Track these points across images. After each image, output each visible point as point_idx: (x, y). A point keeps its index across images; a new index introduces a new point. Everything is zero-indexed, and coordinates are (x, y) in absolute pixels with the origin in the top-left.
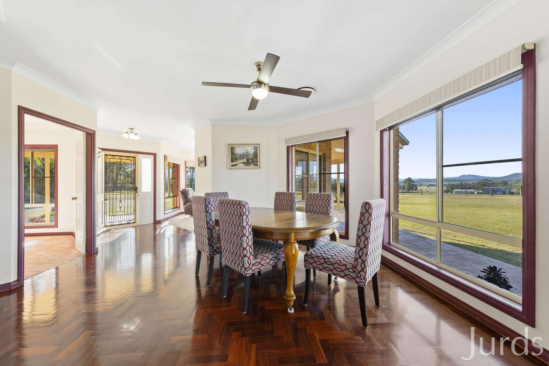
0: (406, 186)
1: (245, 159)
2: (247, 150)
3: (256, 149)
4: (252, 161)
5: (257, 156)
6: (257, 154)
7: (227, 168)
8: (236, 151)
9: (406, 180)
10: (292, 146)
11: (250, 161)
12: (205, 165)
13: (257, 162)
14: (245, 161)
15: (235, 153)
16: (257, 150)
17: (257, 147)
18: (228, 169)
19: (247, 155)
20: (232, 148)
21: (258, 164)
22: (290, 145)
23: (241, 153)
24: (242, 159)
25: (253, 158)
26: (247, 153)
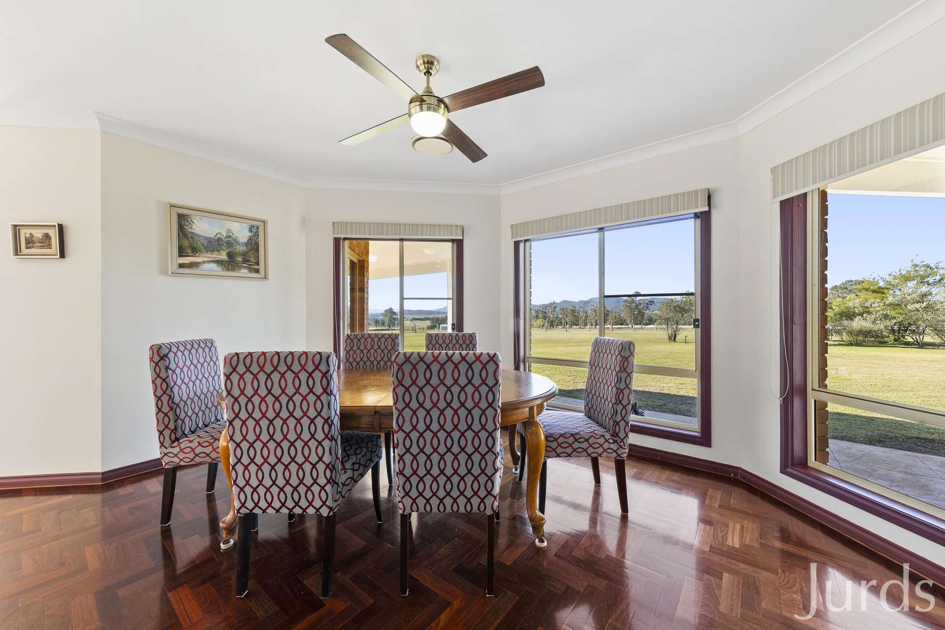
0: (387, 320)
1: (222, 252)
2: (229, 231)
3: (255, 231)
4: (244, 259)
5: (257, 250)
6: (257, 245)
7: (164, 272)
8: (194, 226)
9: (386, 311)
10: (345, 239)
11: (239, 259)
12: (62, 255)
13: (258, 263)
14: (223, 256)
15: (193, 233)
16: (256, 235)
17: (258, 228)
18: (166, 274)
19: (229, 244)
20: (181, 217)
21: (261, 267)
22: (342, 236)
23: (213, 237)
24: (213, 251)
25: (247, 252)
26: (229, 237)
